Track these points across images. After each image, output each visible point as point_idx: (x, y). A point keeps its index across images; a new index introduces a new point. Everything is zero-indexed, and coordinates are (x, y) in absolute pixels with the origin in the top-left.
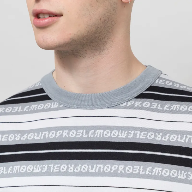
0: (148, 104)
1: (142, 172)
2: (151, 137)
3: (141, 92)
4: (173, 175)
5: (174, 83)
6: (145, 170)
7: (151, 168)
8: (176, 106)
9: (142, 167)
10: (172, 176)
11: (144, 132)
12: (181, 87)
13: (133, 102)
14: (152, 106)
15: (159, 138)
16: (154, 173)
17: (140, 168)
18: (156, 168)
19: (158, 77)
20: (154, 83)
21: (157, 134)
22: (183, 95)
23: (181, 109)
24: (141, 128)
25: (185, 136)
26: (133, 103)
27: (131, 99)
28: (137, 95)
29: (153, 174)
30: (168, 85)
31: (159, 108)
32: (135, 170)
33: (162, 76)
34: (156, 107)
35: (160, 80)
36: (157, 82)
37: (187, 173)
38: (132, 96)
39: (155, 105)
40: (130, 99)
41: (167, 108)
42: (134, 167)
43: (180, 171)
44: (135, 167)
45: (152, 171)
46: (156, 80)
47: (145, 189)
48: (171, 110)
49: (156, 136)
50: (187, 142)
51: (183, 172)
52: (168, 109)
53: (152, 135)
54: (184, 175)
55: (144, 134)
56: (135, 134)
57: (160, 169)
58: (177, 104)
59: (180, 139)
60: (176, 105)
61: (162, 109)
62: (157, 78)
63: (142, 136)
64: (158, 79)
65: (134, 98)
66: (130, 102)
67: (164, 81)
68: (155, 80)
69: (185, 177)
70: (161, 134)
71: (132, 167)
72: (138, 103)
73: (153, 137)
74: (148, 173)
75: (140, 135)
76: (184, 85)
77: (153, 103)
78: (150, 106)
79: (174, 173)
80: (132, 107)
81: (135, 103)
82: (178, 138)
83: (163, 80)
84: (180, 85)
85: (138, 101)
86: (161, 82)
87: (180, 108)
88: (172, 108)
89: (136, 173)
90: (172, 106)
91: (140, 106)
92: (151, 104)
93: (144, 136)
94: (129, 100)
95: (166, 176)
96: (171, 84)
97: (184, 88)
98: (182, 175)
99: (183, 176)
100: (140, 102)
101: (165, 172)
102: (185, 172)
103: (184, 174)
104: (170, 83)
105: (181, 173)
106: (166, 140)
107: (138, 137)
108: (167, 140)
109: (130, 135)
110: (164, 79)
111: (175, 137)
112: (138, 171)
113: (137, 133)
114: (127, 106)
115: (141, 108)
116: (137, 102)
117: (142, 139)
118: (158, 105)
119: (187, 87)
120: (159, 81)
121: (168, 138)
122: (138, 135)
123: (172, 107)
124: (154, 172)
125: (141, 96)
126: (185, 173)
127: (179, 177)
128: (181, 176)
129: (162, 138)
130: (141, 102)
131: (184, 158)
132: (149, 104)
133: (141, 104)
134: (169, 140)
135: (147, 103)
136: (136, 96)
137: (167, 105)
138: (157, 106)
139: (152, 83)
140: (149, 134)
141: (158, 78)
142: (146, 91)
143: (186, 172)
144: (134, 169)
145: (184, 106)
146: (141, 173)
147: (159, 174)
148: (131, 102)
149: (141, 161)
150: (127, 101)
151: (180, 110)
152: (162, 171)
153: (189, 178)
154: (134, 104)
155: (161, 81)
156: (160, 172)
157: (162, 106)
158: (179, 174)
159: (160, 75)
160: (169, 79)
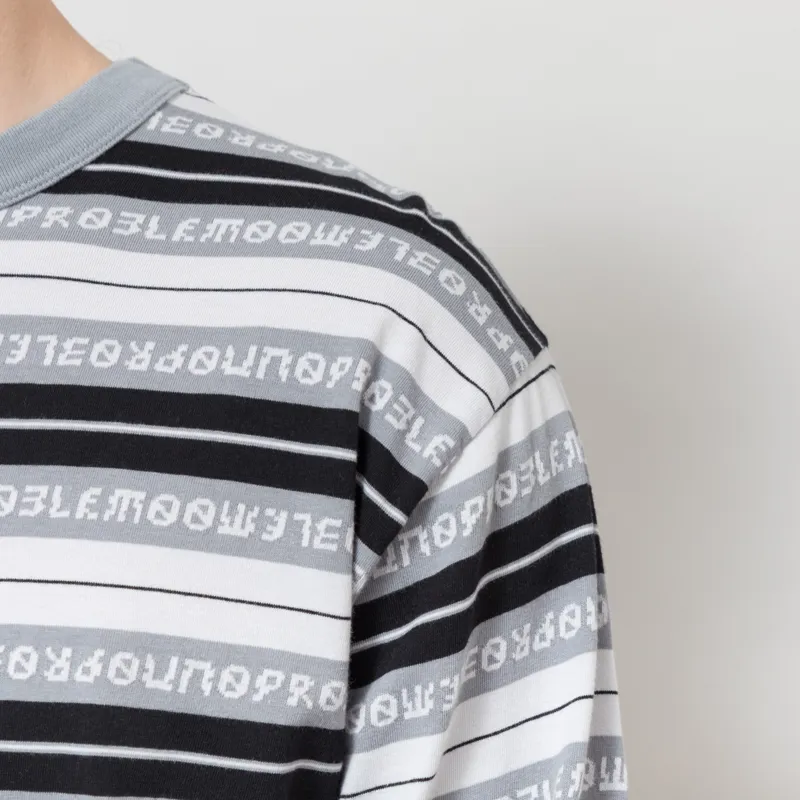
0: (100, 216)
1: (58, 510)
2: (106, 360)
3: (77, 167)
4: (196, 519)
5: (234, 131)
6: (70, 501)
7: (97, 491)
8: (224, 223)
9: (58, 489)
10: (193, 527)
11: (75, 340)
12: (262, 147)
13: (36, 210)
14: (122, 226)
15: (139, 361)
16: (113, 513)
17: (50, 494)
18: (119, 492)
19: (160, 104)
20: (140, 130)
21: (133, 345)
22: (264, 176)
23: (247, 236)
24: (66, 321)
25: (253, 350)
26: (34, 214)
27: (26, 194)
28: (56, 180)
29: (106, 517)
30: (206, 138)
31: (149, 235)
32: (28, 503)
33: (182, 102)
34: (138, 230)
35: (170, 119)
36: (153, 124)
37: (261, 512)
38: (31, 184)
39: (133, 219)
40: (23, 196)
41: (188, 233)
42: (24, 487)
43: (226, 505)
44: (29, 489)
45: (101, 504)
46: (150, 117)
47: (69, 583)
48: (203, 240)
49: (127, 354)
50: (260, 375)
51: (241, 508)
52: (191, 239)
53: (110, 349)
54: (244, 520)
55: (76, 347)
56: (37, 349)
57: (141, 495)
58: (232, 217)
59: (233, 364)
60: (225, 221)
61: (163, 237)
62: (155, 107)
63: (69, 357)
64: (160, 115)
65: (44, 191)
66: (24, 208)
67: (185, 123)
68: (145, 116)
69: (250, 527)
70: (150, 345)
71: (16, 488)
72: (58, 213)
73: (113, 358)
74: (86, 515)
75: (59, 350)
76: (278, 141)
77: (123, 214)
78: (113, 224)
79: (200, 513)
80: (30, 231)
81: (45, 211)
82: (222, 358)
83: (185, 119)
84: (261, 138)
85: (58, 204)
86: (173, 127)
87: (242, 230)
88: (208, 232)
89: (32, 514)
90: (209, 227)
91: (66, 225)
92: (116, 216)
93: (78, 357)
94: (17, 200)
95: (165, 524)
96: (219, 133)
97: (275, 151)
98: (238, 520)
99: (243, 526)
100: (66, 211)
101: (161, 508)
102: (249, 508)
103: (246, 515)
104: (213, 129)
105: (232, 512)
106: (171, 370)
107: (47, 362)
108: (177, 370)
109: (13, 352)
110: (190, 114)
111: (209, 356)
112: (39, 508)
113: (45, 344)
114: (10, 225)
115: (72, 234)
116: (53, 210)
117: (65, 368)
118: (147, 221)
119: (292, 147)
120: (163, 121)
121: (182, 360)
122: (50, 351)
123: (211, 227)
124: (109, 507)
125: (76, 183)
126: (252, 510)
127: (221, 530)
128: (231, 523)
129: (154, 360)
130: (73, 207)
131: (248, 447)
132: (108, 216)
133: (72, 218)
134: (184, 372)
135: (97, 211)
136: (50, 183)
137: (188, 219)
138: (144, 226)
139: (130, 129)
140: (99, 347)
141: (159, 109)
142: (98, 161)
143: (257, 509)
144: (26, 500)
145: (260, 223)
146: (54, 513)
147: (134, 515)
148: (29, 208)
149: (57, 464)
150: (9, 202)
151: (243, 241)
152: (146, 504)
153: (271, 533)
154: (41, 218)
155: (174, 120)
156: (139, 507)
157: (167, 227)
158: (224, 519)
159: (175, 96)
160: (213, 115)
